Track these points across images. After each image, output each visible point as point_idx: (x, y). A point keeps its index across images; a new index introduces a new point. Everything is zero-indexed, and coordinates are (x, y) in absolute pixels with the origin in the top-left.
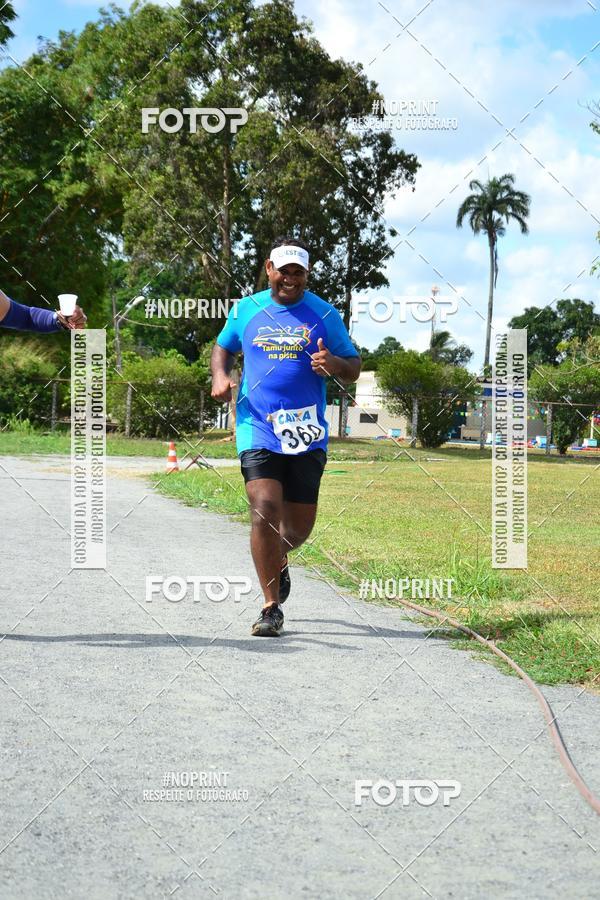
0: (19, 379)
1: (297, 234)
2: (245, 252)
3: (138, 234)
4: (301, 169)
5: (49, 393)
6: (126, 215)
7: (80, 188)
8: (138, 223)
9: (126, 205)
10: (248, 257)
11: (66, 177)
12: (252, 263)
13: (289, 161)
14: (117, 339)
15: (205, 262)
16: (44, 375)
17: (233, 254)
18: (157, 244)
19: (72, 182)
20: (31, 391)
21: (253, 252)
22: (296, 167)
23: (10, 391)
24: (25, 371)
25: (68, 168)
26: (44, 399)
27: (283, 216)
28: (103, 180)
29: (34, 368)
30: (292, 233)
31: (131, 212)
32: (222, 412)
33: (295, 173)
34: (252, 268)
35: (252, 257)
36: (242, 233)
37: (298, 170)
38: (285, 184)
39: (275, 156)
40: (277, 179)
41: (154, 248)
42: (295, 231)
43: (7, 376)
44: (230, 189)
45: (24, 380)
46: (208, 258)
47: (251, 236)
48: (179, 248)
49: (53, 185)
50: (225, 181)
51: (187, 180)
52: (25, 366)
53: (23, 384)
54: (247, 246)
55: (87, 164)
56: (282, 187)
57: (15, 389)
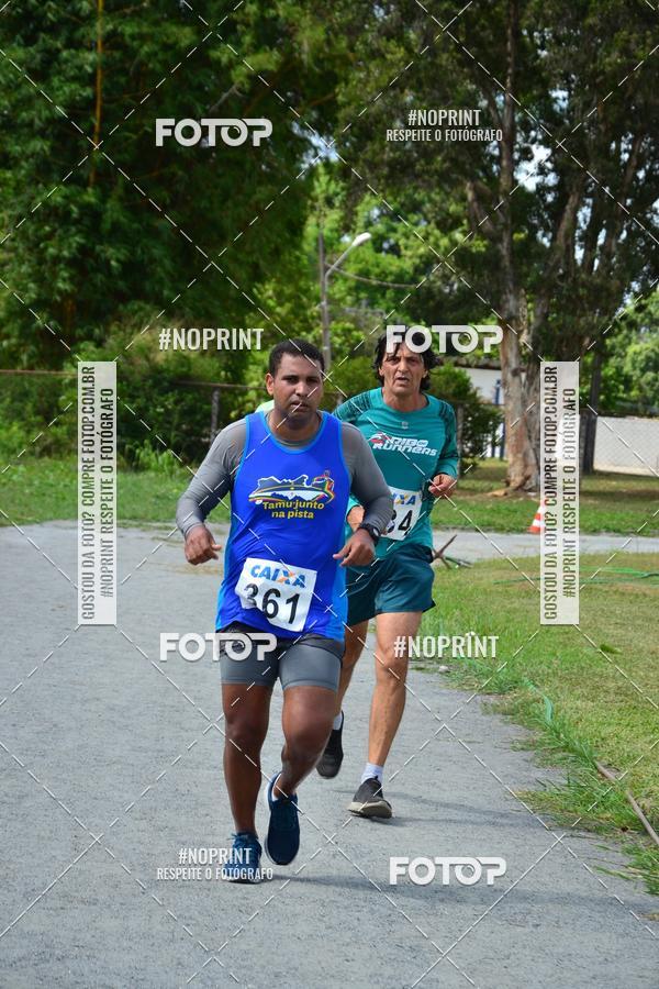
0: (157, 383)
1: (625, 151)
2: (538, 179)
3: (359, 147)
4: (638, 44)
5: (206, 407)
6: (341, 115)
7: (269, 60)
8: (360, 129)
9: (340, 98)
10: (542, 189)
11: (247, 39)
12: (550, 198)
13: (616, 29)
14: (324, 303)
15: (470, 195)
16: (199, 378)
17: (515, 182)
18: (392, 165)
19: (256, 48)
20: (176, 403)
21: (552, 179)
22: (628, 41)
23: (141, 401)
24: (168, 370)
25: (247, 25)
26: (198, 417)
27: (605, 119)
28: (306, 47)
29: (183, 366)
30: (618, 151)
31: (350, 110)
32: (494, 445)
33: (625, 52)
34: (548, 207)
35: (549, 189)
36: (534, 147)
37: (632, 46)
38: (608, 69)
39: (590, 20)
40: (594, 62)
41: (385, 171)
42: (624, 146)
43: (138, 377)
44: (517, 74)
45: (166, 384)
46: (475, 189)
47: (549, 151)
48: (428, 172)
49: (225, 53)
50: (509, 60)
51: (445, 56)
52: (166, 360)
53: (164, 392)
54: (542, 171)
55: (281, 20)
56: (603, 72)
57: (149, 399)
